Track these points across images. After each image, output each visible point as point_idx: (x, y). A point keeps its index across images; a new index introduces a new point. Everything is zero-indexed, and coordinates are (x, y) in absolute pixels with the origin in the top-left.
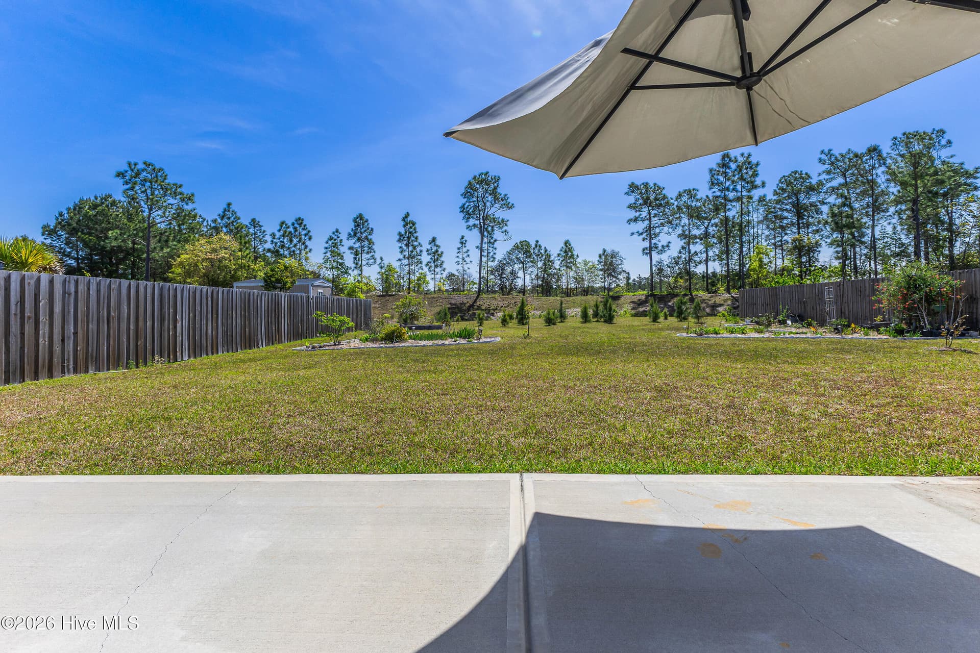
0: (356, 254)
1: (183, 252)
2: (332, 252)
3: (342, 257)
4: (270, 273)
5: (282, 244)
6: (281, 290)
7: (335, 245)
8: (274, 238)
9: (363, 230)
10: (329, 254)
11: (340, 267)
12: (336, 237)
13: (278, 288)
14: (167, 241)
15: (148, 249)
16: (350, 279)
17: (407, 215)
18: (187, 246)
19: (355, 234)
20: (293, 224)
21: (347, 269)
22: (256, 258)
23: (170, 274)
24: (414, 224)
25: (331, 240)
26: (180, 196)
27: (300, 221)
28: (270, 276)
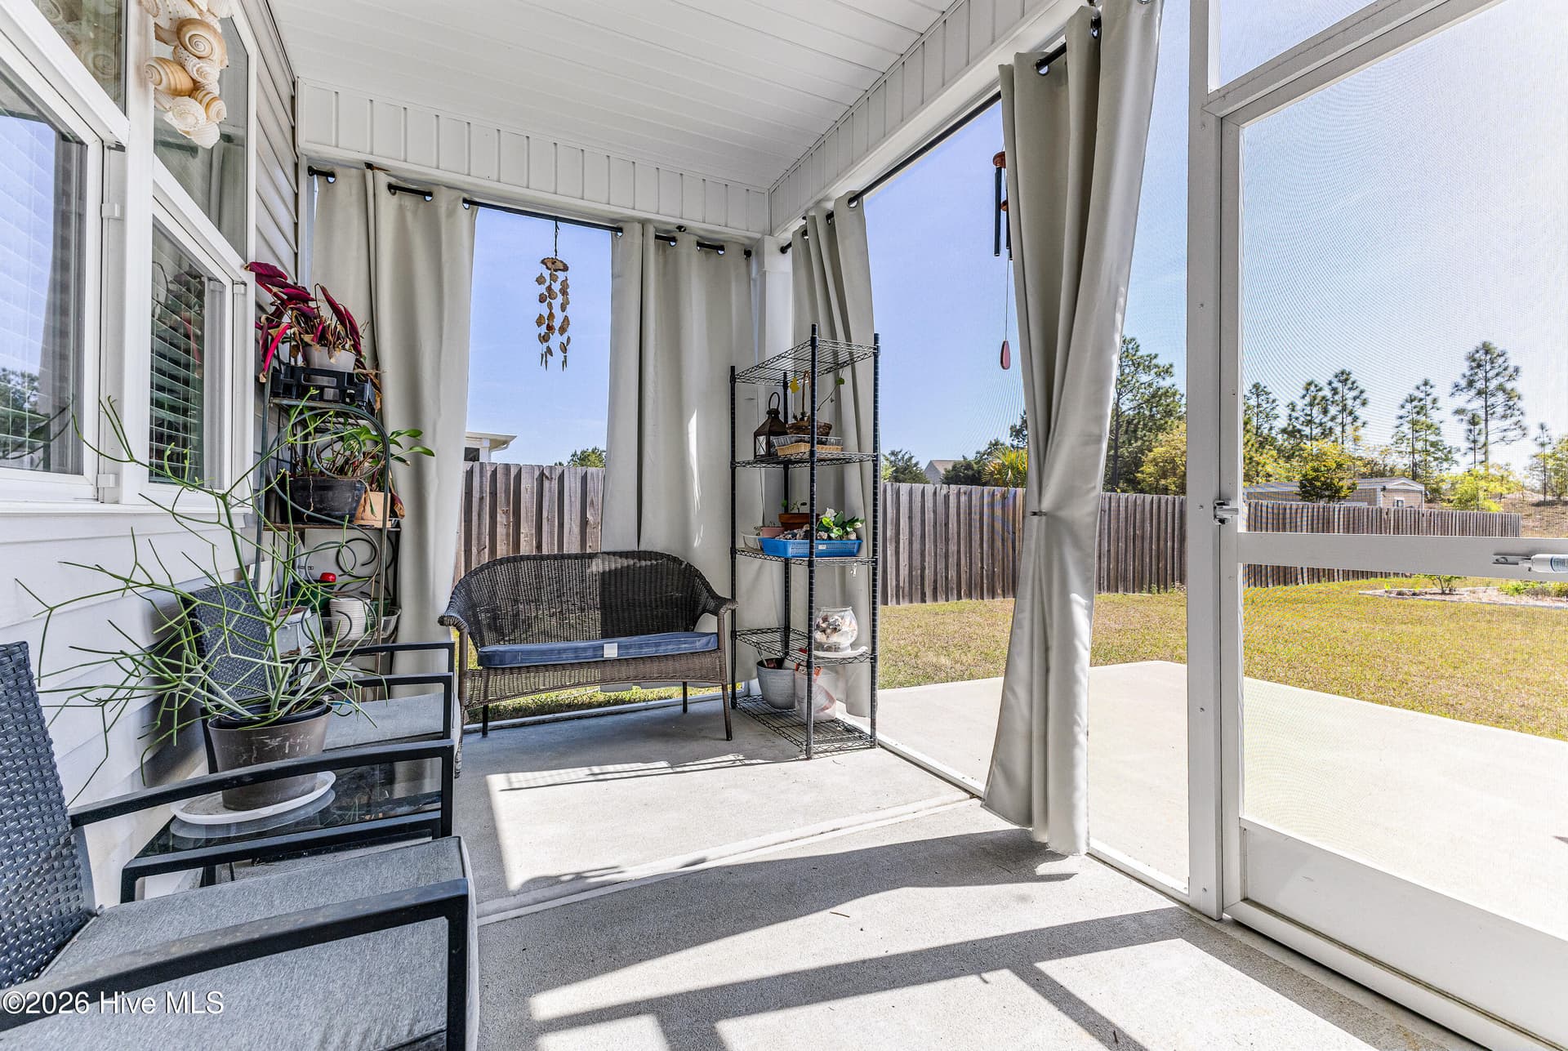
0: (1473, 422)
1: (1157, 444)
2: (1414, 423)
3: (1438, 432)
4: (1312, 474)
5: (1309, 418)
6: (1329, 500)
7: (1421, 410)
8: (1293, 410)
10: (1406, 428)
11: (1432, 450)
12: (1422, 395)
13: (1326, 496)
14: (1135, 431)
15: (1116, 444)
16: (1456, 471)
18: (1160, 437)
19: (1471, 384)
20: (1330, 383)
21: (1450, 452)
22: (1262, 445)
23: (1139, 475)
25: (1412, 401)
26: (1155, 370)
27: (1344, 377)
28: (1313, 479)
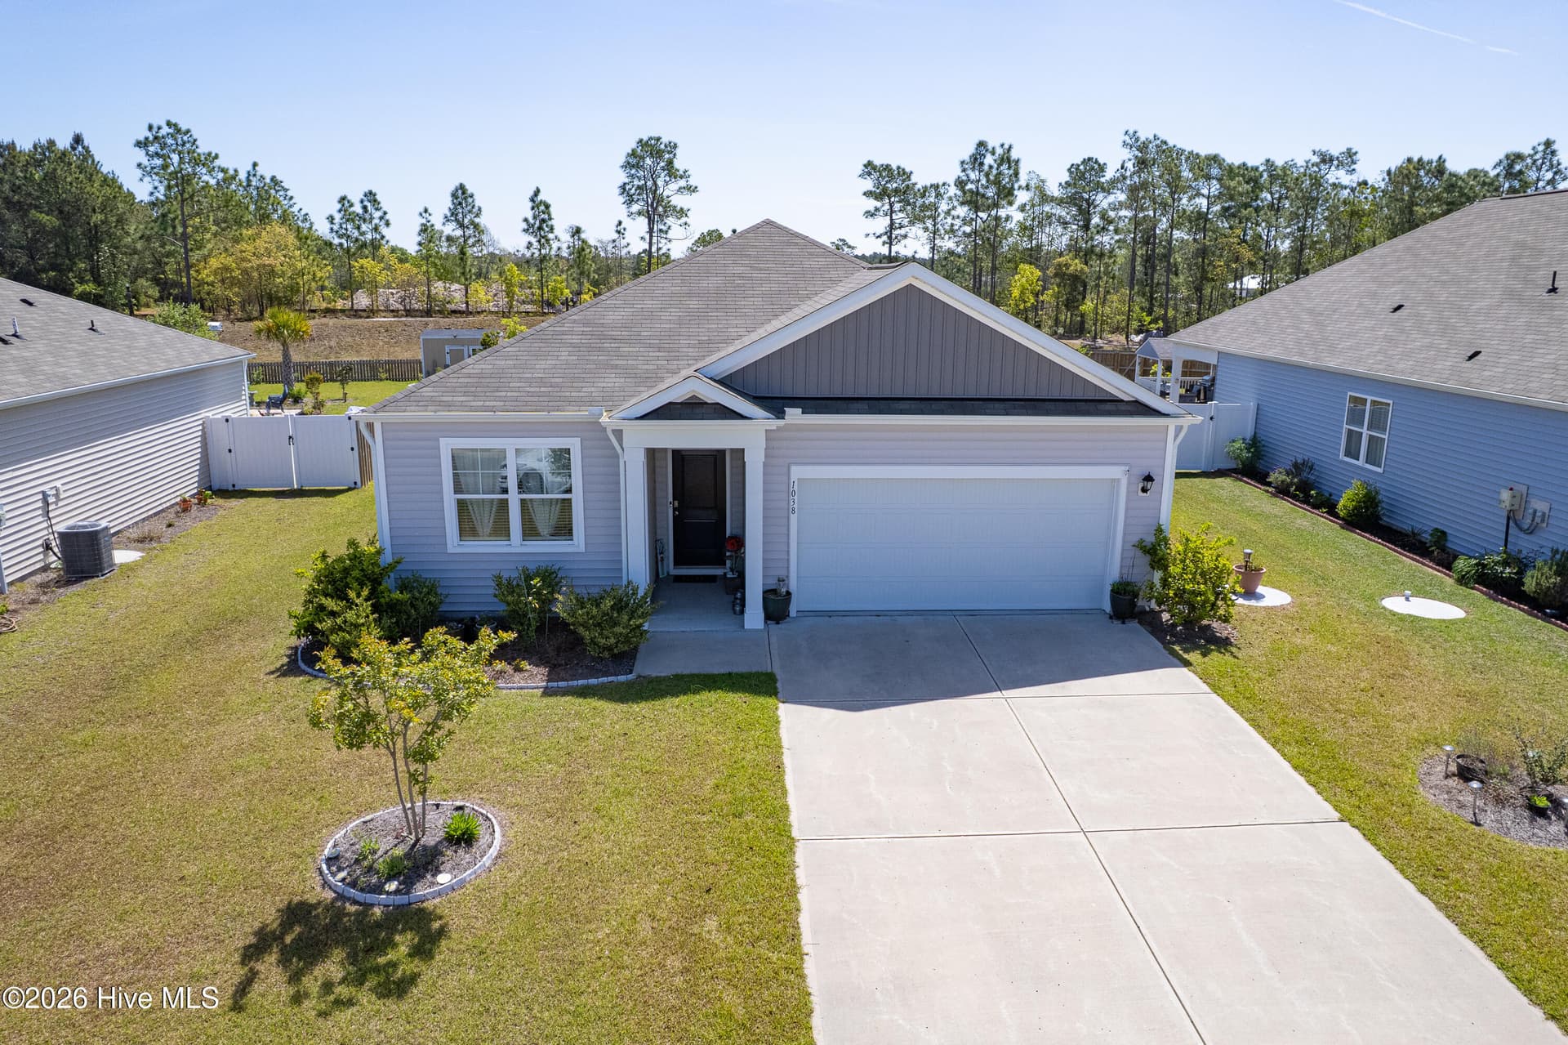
5: (346, 232)
9: (466, 210)
17: (537, 192)
19: (454, 216)
20: (361, 201)
24: (547, 206)
27: (371, 196)
